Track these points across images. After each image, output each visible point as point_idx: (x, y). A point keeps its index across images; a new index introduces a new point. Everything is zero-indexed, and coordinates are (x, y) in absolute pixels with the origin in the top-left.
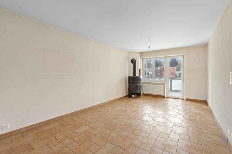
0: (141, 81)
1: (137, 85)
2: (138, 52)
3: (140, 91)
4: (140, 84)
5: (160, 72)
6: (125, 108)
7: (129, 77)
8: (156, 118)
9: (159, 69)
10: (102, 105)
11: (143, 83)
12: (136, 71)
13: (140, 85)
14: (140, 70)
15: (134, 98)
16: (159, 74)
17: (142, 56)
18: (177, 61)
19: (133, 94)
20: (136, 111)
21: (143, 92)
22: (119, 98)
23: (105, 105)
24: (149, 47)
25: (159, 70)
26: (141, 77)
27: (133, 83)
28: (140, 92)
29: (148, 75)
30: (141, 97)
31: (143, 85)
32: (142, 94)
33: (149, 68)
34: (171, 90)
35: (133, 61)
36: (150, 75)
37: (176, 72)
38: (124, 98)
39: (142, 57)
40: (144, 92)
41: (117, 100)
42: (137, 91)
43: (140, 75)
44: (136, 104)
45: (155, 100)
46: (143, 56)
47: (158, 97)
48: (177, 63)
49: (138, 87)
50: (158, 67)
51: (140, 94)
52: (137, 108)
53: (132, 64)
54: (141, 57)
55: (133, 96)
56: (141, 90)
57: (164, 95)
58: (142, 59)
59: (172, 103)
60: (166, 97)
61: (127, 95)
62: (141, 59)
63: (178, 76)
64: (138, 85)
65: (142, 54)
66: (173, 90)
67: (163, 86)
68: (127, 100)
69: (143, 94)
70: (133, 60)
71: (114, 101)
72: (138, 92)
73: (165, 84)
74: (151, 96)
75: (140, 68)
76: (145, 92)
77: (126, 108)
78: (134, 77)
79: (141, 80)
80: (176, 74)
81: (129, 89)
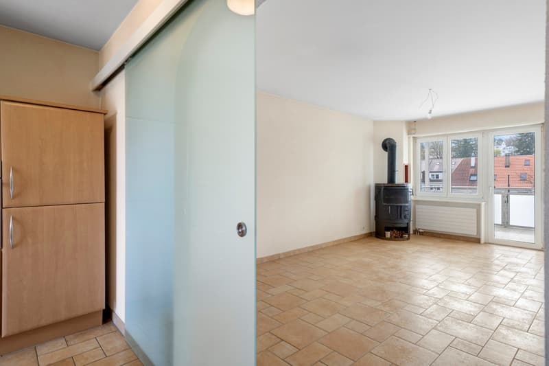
0: (411, 198)
1: (397, 206)
2: (402, 121)
3: (406, 221)
4: (407, 204)
6: (367, 260)
7: (378, 187)
8: (447, 299)
9: (473, 160)
10: (311, 249)
11: (416, 202)
12: (397, 169)
13: (407, 206)
14: (406, 167)
15: (390, 239)
17: (413, 132)
19: (388, 229)
20: (395, 267)
21: (414, 224)
22: (350, 238)
23: (318, 250)
24: (431, 111)
25: (473, 165)
26: (410, 186)
27: (387, 201)
28: (407, 224)
29: (431, 181)
30: (408, 239)
31: (415, 208)
32: (411, 232)
34: (506, 224)
35: (388, 146)
38: (364, 238)
39: (411, 134)
40: (418, 227)
41: (346, 241)
42: (400, 221)
43: (406, 181)
44: (394, 254)
45: (449, 248)
46: (415, 129)
47: (458, 240)
49: (401, 212)
50: (470, 156)
51: (405, 230)
52: (399, 260)
53: (386, 154)
54: (409, 133)
55: (388, 234)
56: (410, 220)
57: (478, 237)
58: (414, 137)
59: (502, 258)
60: (485, 243)
61: (371, 233)
62: (409, 138)
64: (401, 206)
65: (412, 126)
66: (511, 224)
67: (475, 210)
68: (372, 244)
69: (416, 231)
70: (387, 142)
71: (340, 244)
72: (402, 226)
73: (480, 205)
74: (440, 237)
75: (406, 162)
76: (422, 225)
77: (371, 260)
78: (390, 185)
79: (410, 194)
81: (376, 217)
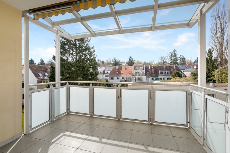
5: (118, 71)
9: (117, 67)
16: (117, 73)
18: (134, 61)
25: (117, 69)
33: (109, 67)
36: (108, 74)
37: (133, 71)
48: (134, 63)
50: (116, 66)
63: (134, 75)
80: (133, 73)
